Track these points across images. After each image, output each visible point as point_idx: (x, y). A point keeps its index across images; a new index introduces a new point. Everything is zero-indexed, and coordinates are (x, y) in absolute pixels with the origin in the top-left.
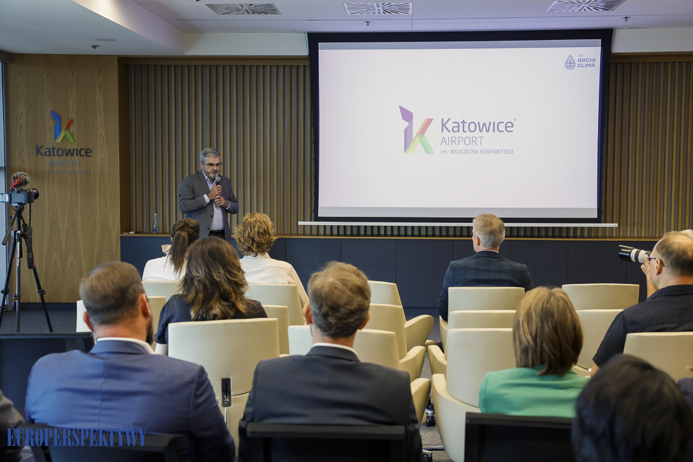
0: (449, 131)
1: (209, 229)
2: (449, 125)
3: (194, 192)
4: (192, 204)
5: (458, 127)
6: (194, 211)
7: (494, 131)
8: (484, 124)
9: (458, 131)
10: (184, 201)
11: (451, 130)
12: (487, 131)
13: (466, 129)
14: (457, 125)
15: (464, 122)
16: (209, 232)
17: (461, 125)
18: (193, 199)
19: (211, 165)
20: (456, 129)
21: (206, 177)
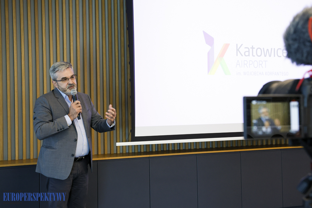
0: (242, 55)
1: (73, 155)
2: (242, 50)
3: (52, 114)
4: (51, 128)
5: (249, 51)
6: (53, 136)
7: (274, 56)
8: (268, 50)
9: (249, 55)
10: (40, 124)
11: (243, 54)
12: (270, 56)
13: (255, 54)
14: (247, 50)
15: (253, 48)
16: (73, 159)
17: (251, 50)
18: (52, 121)
19: (65, 79)
20: (247, 54)
21: (64, 95)
